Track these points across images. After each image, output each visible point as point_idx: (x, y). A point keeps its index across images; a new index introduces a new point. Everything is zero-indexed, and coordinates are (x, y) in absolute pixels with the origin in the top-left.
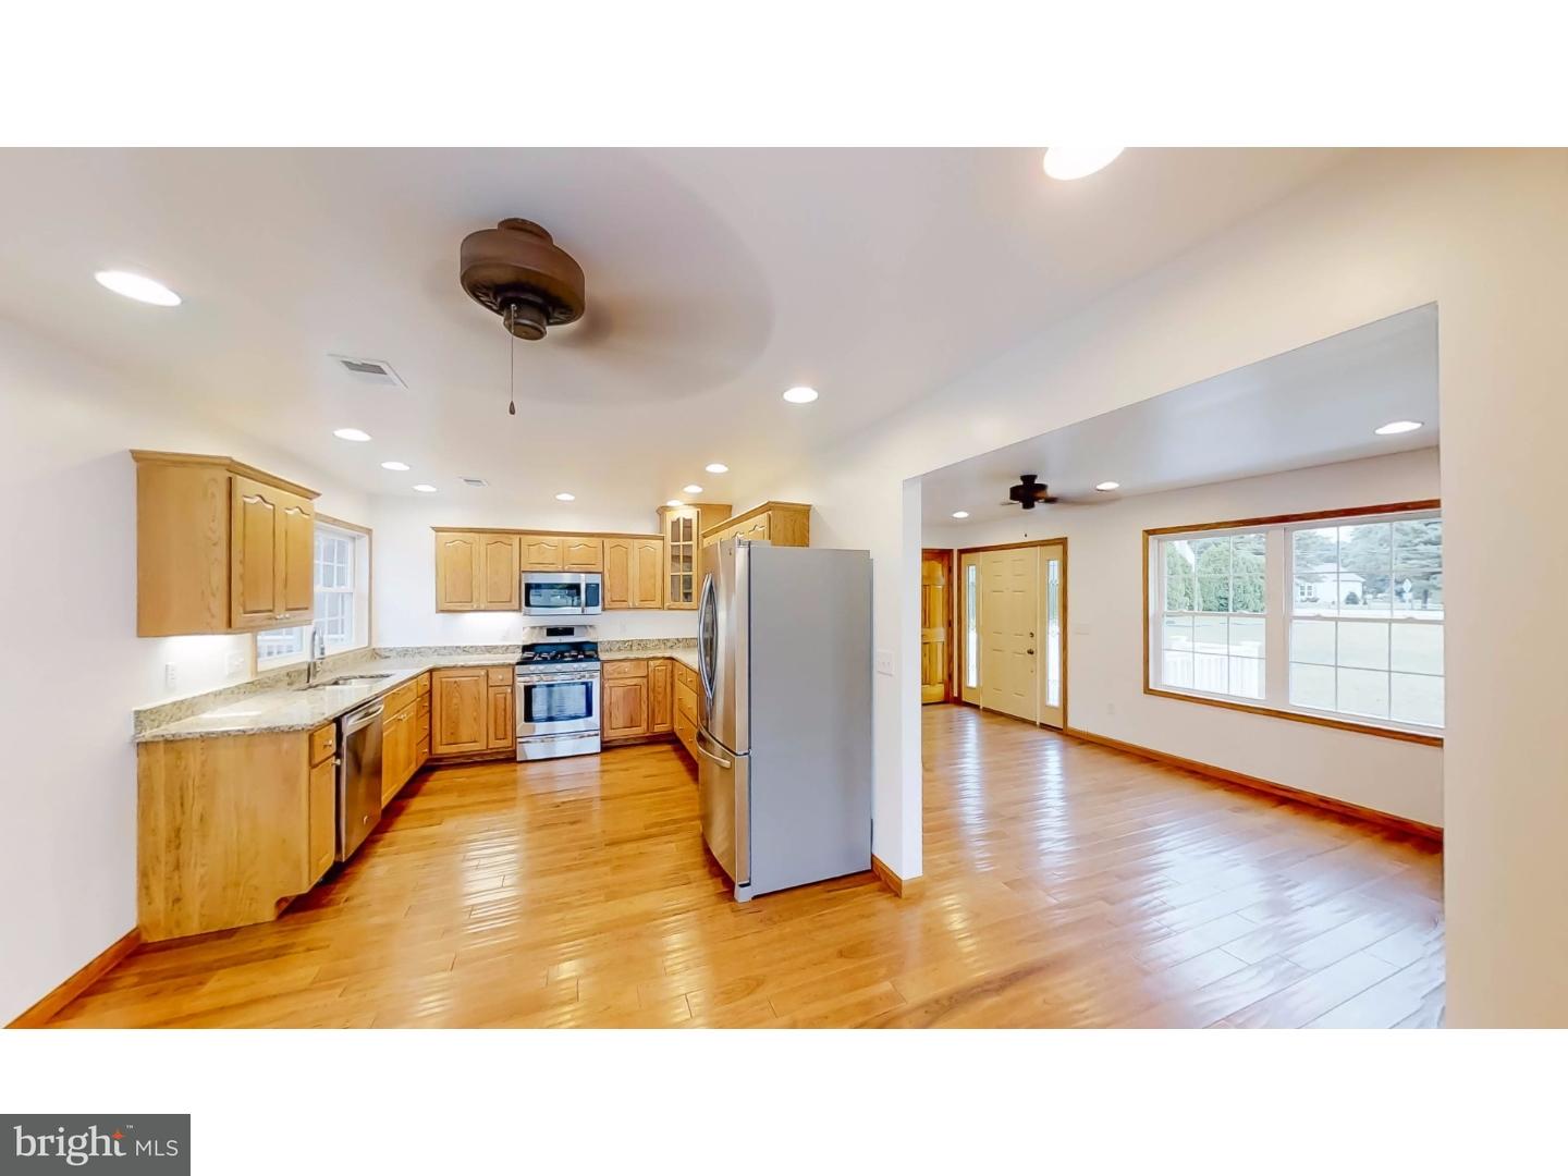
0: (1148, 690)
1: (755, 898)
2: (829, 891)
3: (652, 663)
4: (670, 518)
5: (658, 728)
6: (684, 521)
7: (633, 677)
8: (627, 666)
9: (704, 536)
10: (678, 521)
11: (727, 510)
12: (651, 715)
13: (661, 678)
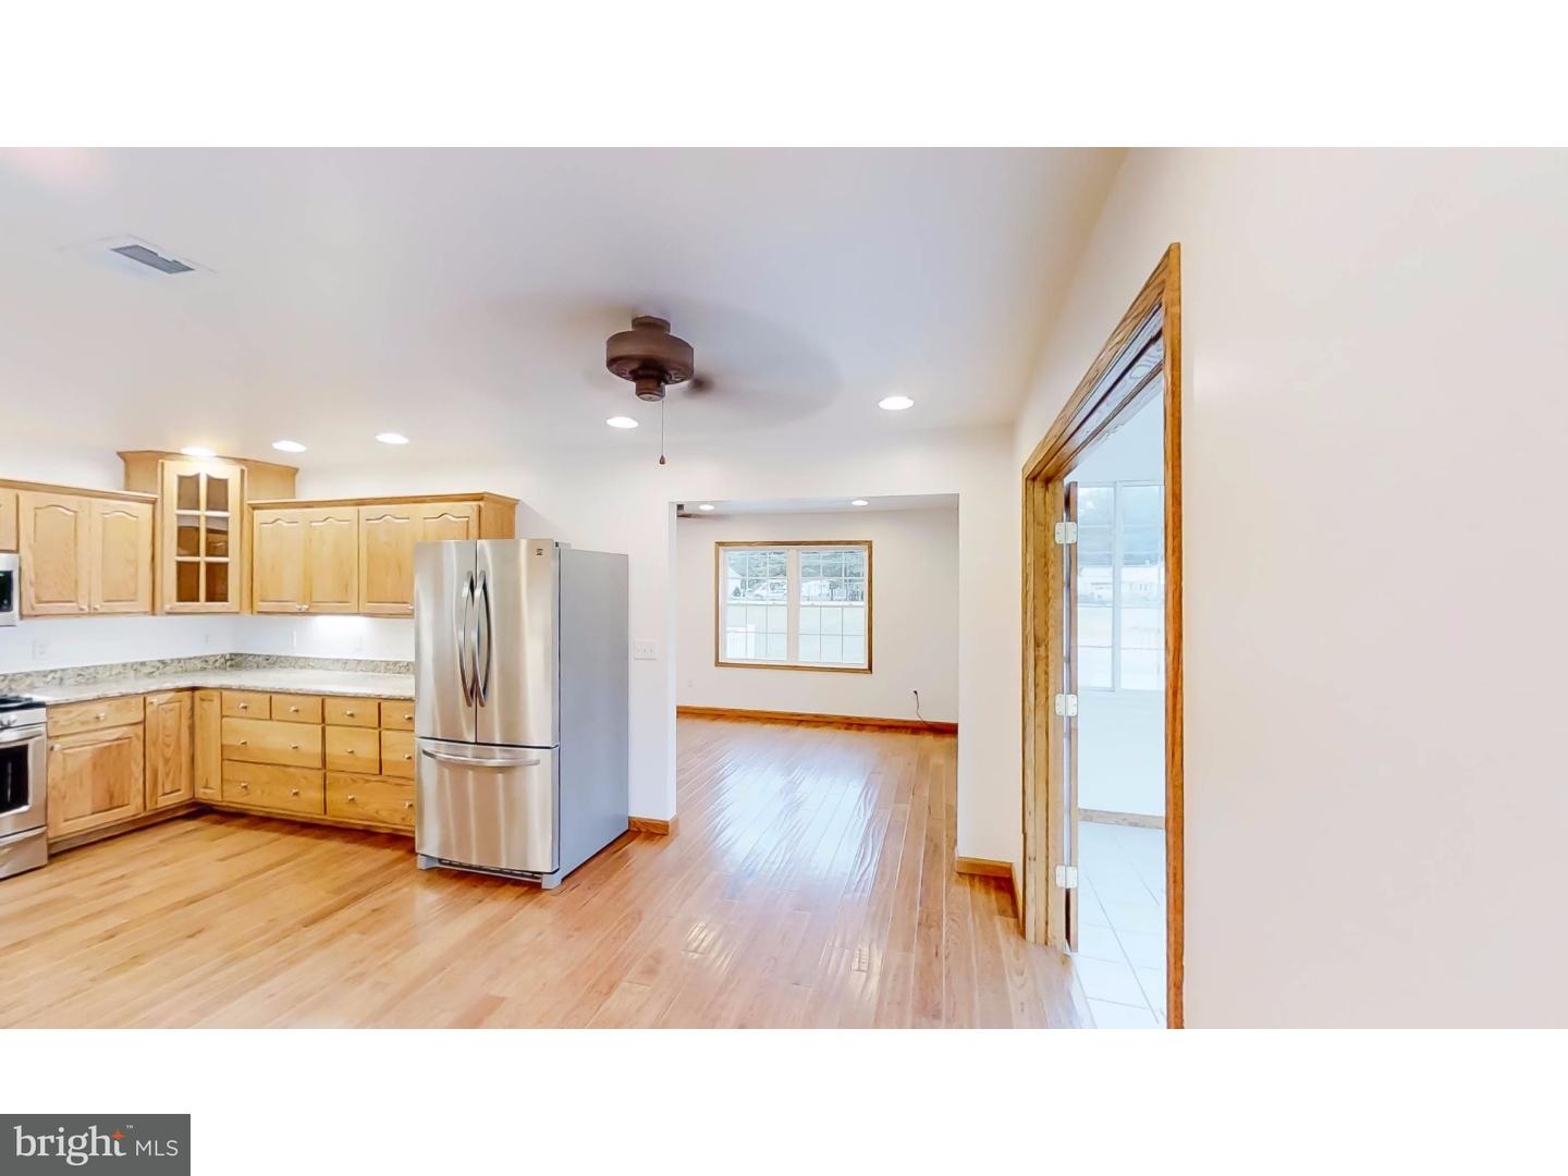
0: (718, 664)
1: (563, 880)
2: (615, 852)
3: (155, 699)
4: (173, 471)
5: (165, 802)
6: (211, 481)
7: (114, 725)
8: (100, 709)
9: (255, 507)
10: (196, 478)
11: (289, 474)
12: (151, 783)
13: (171, 722)
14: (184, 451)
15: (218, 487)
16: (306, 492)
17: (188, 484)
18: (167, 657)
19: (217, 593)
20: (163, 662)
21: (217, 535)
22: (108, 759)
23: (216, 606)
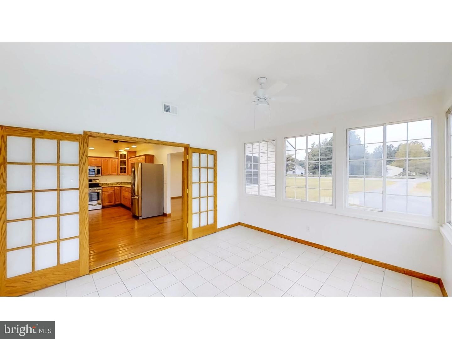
3: (115, 187)
4: (120, 153)
5: (117, 203)
6: (124, 154)
7: (110, 191)
8: (109, 188)
9: (129, 158)
10: (122, 154)
11: (135, 152)
12: (115, 200)
13: (118, 191)
14: (120, 150)
15: (125, 155)
16: (137, 155)
17: (121, 155)
18: (122, 182)
19: (125, 172)
20: (121, 183)
21: (125, 162)
22: (110, 196)
23: (125, 174)
